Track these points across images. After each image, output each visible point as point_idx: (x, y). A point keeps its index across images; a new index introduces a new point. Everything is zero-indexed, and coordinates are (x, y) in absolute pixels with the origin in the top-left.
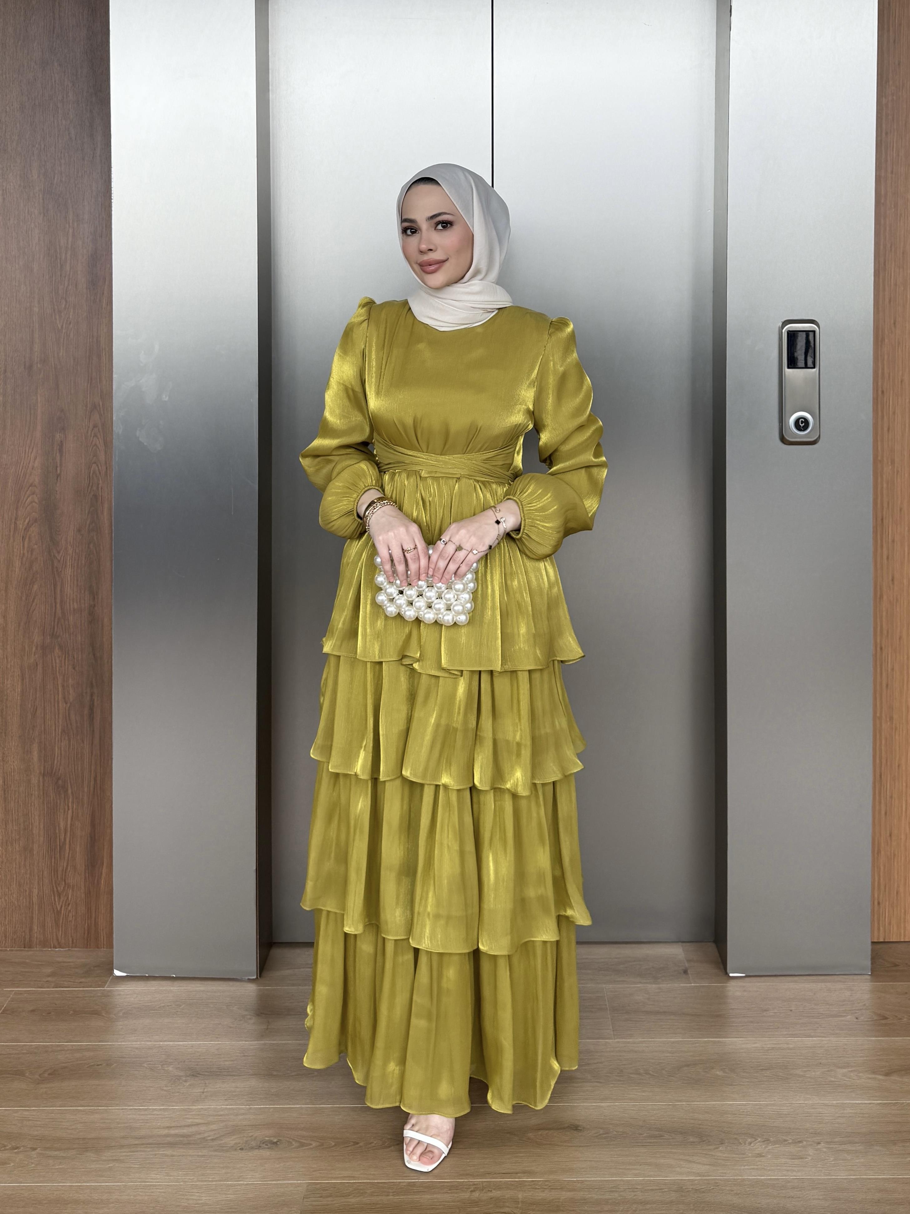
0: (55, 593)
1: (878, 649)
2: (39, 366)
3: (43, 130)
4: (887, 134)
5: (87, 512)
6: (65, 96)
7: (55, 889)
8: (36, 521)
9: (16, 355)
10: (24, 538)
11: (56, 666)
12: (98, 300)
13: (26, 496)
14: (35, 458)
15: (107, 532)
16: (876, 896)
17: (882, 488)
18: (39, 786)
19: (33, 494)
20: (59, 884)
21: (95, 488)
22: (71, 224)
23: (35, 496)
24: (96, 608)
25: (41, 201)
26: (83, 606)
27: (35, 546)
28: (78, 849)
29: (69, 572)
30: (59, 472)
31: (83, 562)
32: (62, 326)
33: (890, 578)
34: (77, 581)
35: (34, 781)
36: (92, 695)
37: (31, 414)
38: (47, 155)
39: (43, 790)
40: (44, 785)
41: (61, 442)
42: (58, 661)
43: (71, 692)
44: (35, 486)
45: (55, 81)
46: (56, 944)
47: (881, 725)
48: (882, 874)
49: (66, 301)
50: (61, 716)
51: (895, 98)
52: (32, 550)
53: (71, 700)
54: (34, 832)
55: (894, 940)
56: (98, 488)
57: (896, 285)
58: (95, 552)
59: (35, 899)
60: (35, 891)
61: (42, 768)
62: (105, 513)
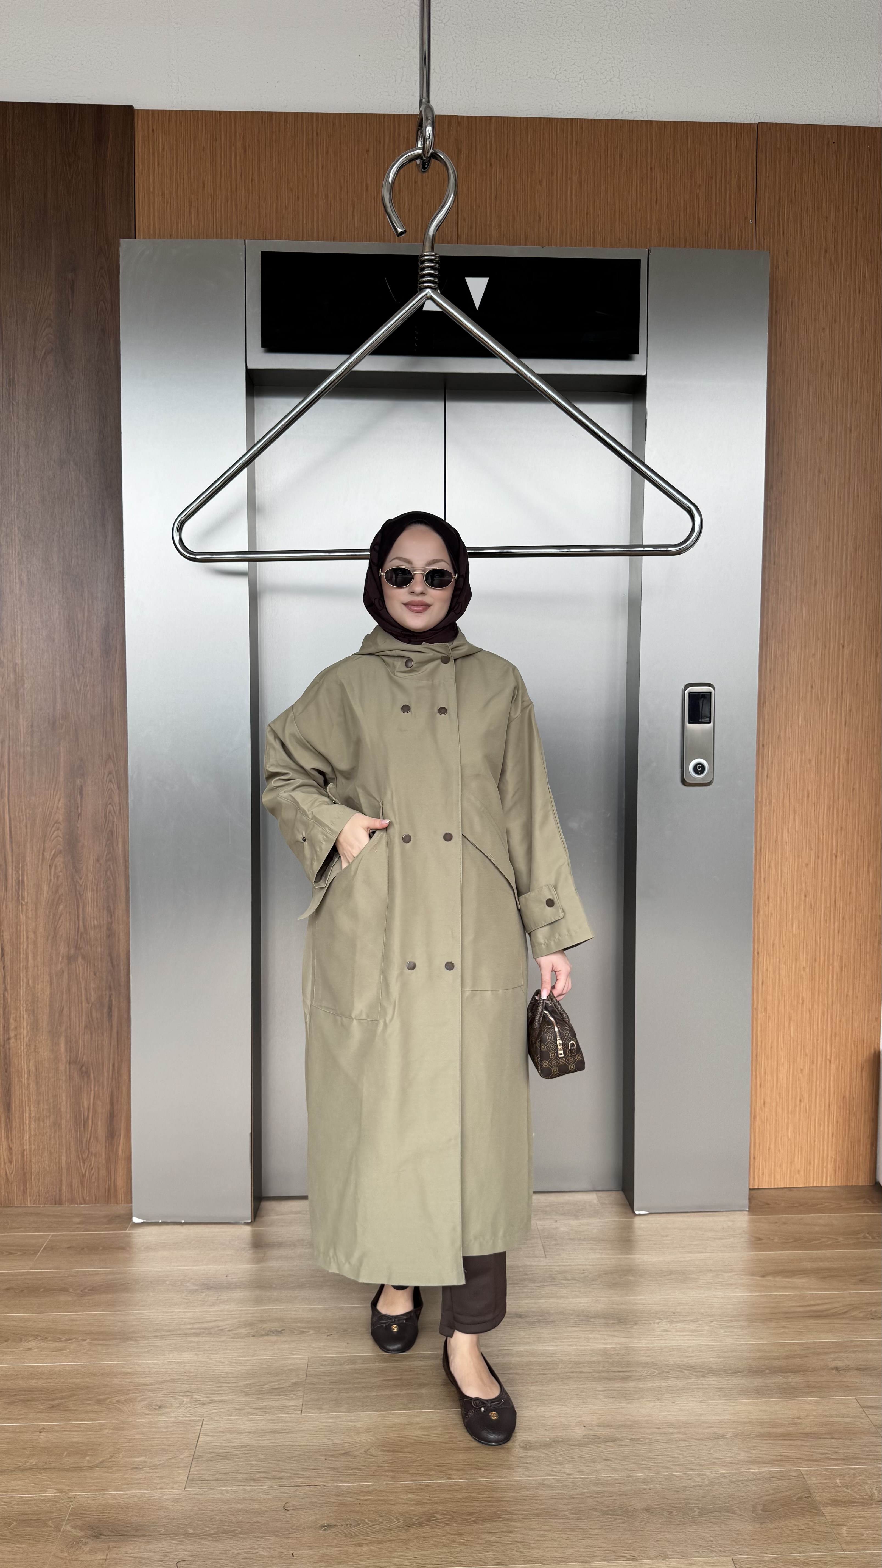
0: (78, 913)
1: (756, 954)
2: (61, 721)
3: (62, 520)
4: (770, 531)
5: (104, 844)
6: (80, 491)
7: (80, 1156)
8: (60, 852)
9: (41, 712)
10: (50, 867)
11: (79, 974)
12: (110, 667)
13: (52, 831)
14: (59, 800)
15: (121, 861)
16: (752, 1152)
17: (761, 823)
18: (66, 1072)
19: (58, 829)
20: (83, 1152)
21: (111, 825)
22: (86, 601)
23: (59, 831)
24: (113, 925)
25: (61, 581)
26: (102, 922)
27: (61, 873)
28: (99, 1123)
29: (89, 894)
30: (79, 811)
31: (102, 886)
32: (80, 689)
33: (766, 897)
34: (97, 902)
35: (62, 1068)
36: (110, 997)
37: (54, 762)
38: (65, 542)
39: (70, 1075)
40: (70, 1072)
41: (82, 787)
42: (81, 968)
43: (92, 994)
44: (59, 823)
45: (72, 478)
46: (83, 1202)
47: (757, 1015)
48: (757, 1135)
49: (84, 667)
50: (84, 1014)
51: (777, 501)
52: (58, 877)
53: (93, 1000)
54: (62, 1110)
55: (766, 1187)
56: (113, 824)
57: (775, 657)
58: (111, 878)
59: (64, 1165)
60: (64, 1158)
61: (68, 1057)
62: (120, 846)
